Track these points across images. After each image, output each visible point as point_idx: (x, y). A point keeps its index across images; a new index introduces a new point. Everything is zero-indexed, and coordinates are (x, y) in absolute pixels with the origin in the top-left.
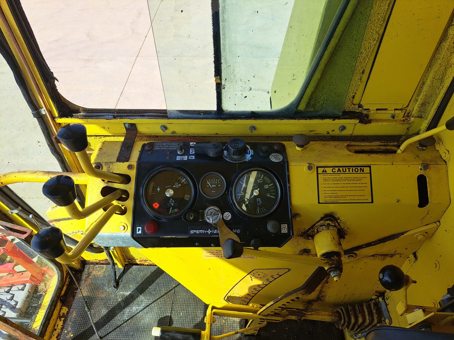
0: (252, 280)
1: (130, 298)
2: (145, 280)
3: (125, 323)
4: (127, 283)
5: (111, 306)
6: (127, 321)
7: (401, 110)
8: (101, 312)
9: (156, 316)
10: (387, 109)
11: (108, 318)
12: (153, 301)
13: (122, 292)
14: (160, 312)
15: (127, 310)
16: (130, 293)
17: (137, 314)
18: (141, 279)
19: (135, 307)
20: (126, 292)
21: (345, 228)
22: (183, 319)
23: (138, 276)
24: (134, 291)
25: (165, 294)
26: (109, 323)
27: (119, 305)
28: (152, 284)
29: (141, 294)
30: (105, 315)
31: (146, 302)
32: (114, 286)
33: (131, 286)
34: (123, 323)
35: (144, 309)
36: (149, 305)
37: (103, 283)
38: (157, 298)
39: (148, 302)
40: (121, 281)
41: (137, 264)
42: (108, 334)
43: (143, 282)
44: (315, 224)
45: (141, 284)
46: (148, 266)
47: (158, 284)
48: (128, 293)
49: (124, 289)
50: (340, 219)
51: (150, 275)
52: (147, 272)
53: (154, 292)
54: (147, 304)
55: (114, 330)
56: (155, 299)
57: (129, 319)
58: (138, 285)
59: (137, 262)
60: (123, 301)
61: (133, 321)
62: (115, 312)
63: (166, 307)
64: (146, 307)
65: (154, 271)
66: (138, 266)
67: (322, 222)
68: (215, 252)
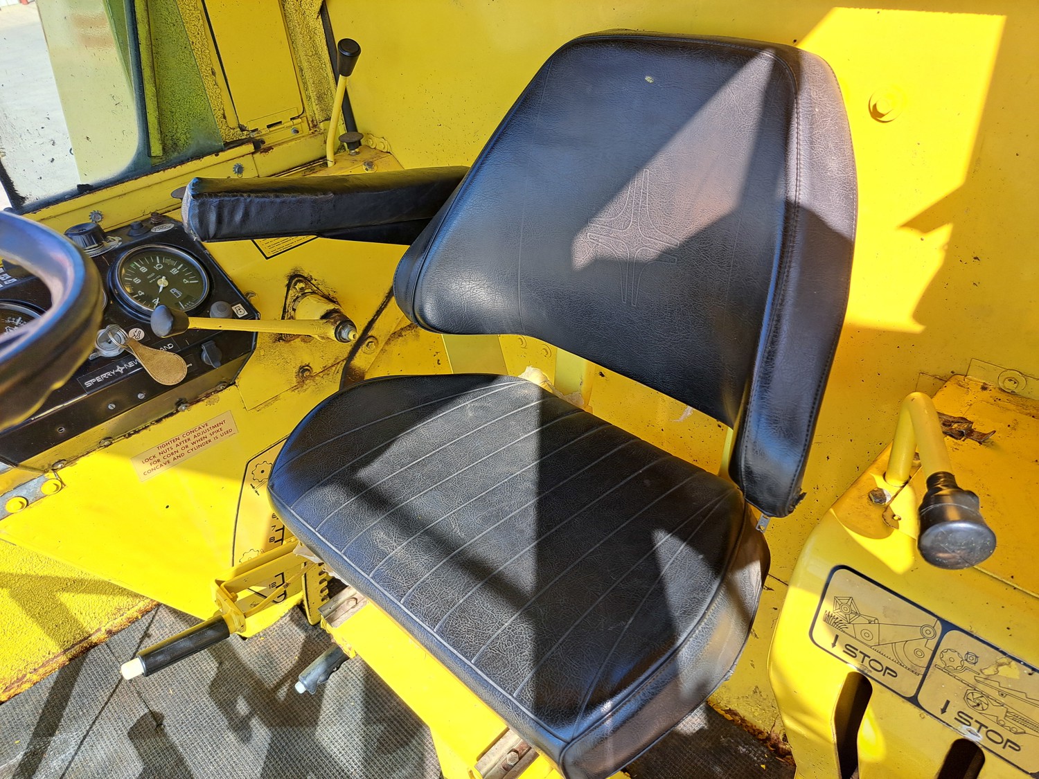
0: (256, 492)
1: (31, 759)
2: (43, 711)
7: (298, 117)
9: (117, 734)
10: (280, 122)
12: (91, 722)
13: (2, 766)
14: (120, 723)
16: (22, 753)
18: (34, 714)
19: (55, 762)
20: (10, 759)
21: (331, 293)
22: (180, 695)
23: (20, 717)
24: (29, 744)
25: (112, 696)
28: (67, 703)
29: (52, 735)
31: (76, 736)
33: (17, 742)
35: (79, 747)
36: (88, 733)
38: (97, 712)
43: (41, 717)
44: (285, 304)
45: (38, 722)
46: (33, 688)
47: (82, 694)
48: (20, 757)
49: (3, 759)
50: (313, 277)
51: (50, 695)
52: (40, 695)
53: (82, 711)
54: (81, 736)
56: (94, 717)
58: (33, 728)
60: (17, 775)
63: (130, 709)
65: (56, 683)
66: (8, 703)
67: (291, 292)
68: (156, 452)
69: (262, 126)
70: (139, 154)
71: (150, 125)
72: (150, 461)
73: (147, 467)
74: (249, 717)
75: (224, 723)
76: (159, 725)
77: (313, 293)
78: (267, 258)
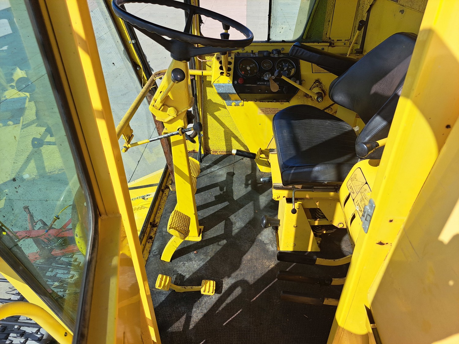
1: (209, 166)
2: (216, 160)
7: (347, 40)
9: (225, 172)
10: (341, 40)
12: (223, 167)
14: (227, 170)
15: (209, 170)
19: (213, 169)
20: (206, 164)
21: (325, 90)
22: (240, 173)
23: (212, 158)
24: (211, 164)
27: (203, 168)
28: (221, 161)
29: (215, 165)
31: (218, 167)
33: (209, 162)
34: (207, 174)
35: (217, 170)
40: (203, 160)
44: (311, 86)
52: (217, 157)
53: (222, 164)
57: (210, 173)
58: (213, 161)
59: (211, 152)
60: (206, 167)
61: (213, 173)
63: (230, 169)
66: (211, 155)
67: (314, 84)
68: (264, 109)
69: (335, 40)
70: (300, 37)
71: (306, 30)
73: (261, 111)
74: (249, 184)
75: (244, 182)
76: (233, 175)
77: (320, 87)
78: (313, 73)
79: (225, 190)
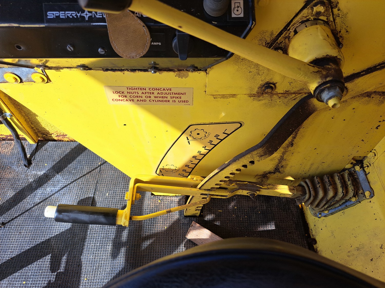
0: (189, 142)
1: (44, 178)
2: (63, 158)
3: (36, 207)
4: (41, 162)
5: (20, 188)
6: (39, 204)
8: (6, 195)
9: (75, 197)
11: (14, 201)
12: (72, 181)
13: (34, 172)
14: (80, 192)
15: (39, 192)
16: (44, 172)
17: (52, 195)
18: (59, 156)
19: (49, 188)
20: (39, 171)
22: (109, 200)
23: (54, 153)
24: (49, 170)
25: (88, 173)
26: (16, 207)
27: (29, 186)
28: (72, 162)
29: (58, 173)
30: (12, 198)
31: (63, 182)
32: (25, 165)
33: (46, 165)
34: (34, 206)
35: (60, 190)
36: (68, 185)
37: (11, 162)
38: (78, 177)
39: (66, 182)
40: (34, 159)
41: (54, 140)
42: (13, 219)
43: (60, 160)
44: (292, 21)
45: (58, 162)
46: (67, 143)
47: (80, 162)
48: (42, 173)
49: (37, 168)
50: (339, 5)
51: (70, 152)
52: (66, 149)
53: (74, 171)
54: (65, 184)
55: (21, 214)
56: (75, 179)
57: (41, 202)
58: (55, 163)
59: (54, 137)
60: (35, 182)
61: (46, 204)
62: (24, 194)
63: (89, 187)
64: (63, 188)
65: (75, 147)
66: (55, 142)
67: (305, 11)
72: (119, 94)
73: (116, 96)
77: (326, 23)
79: (62, 269)
